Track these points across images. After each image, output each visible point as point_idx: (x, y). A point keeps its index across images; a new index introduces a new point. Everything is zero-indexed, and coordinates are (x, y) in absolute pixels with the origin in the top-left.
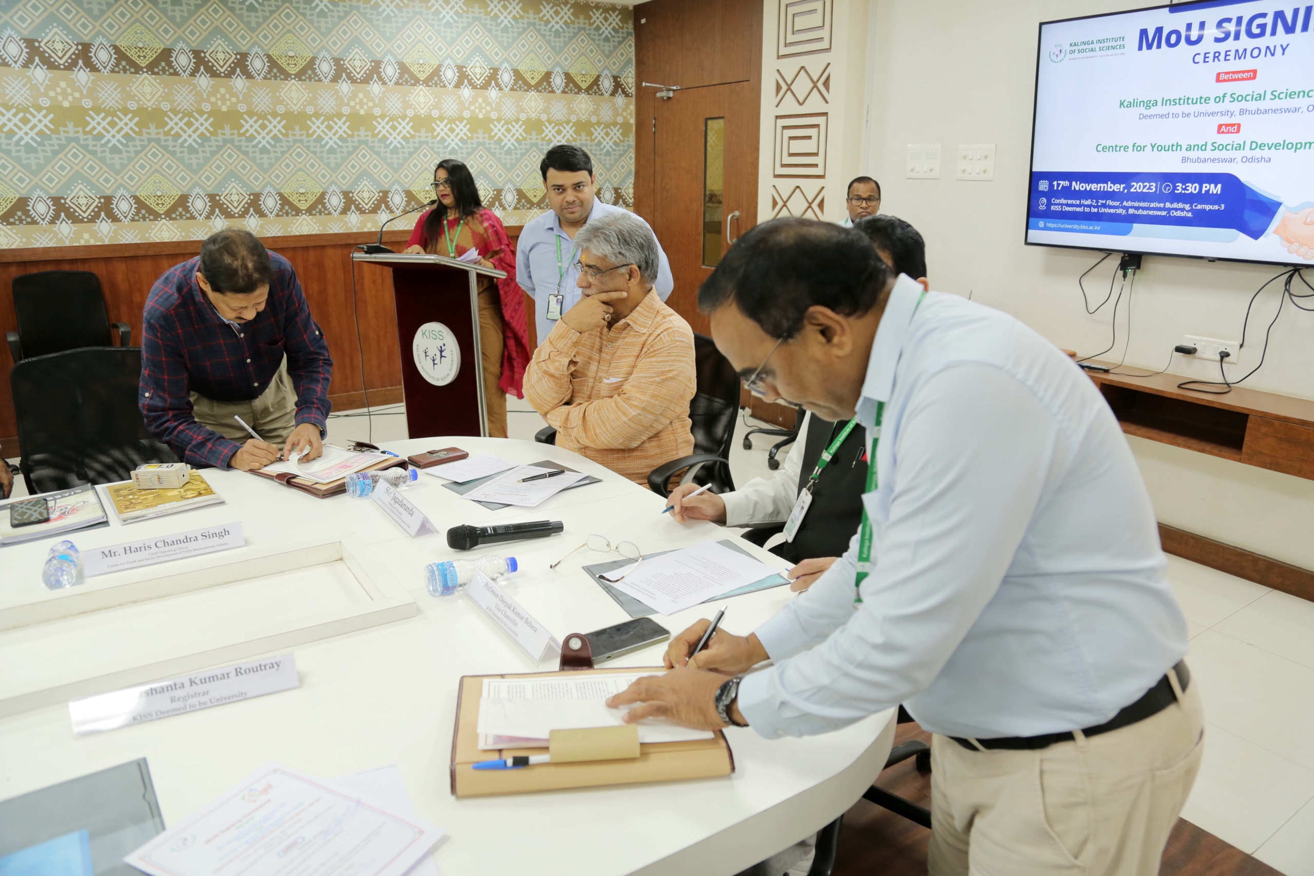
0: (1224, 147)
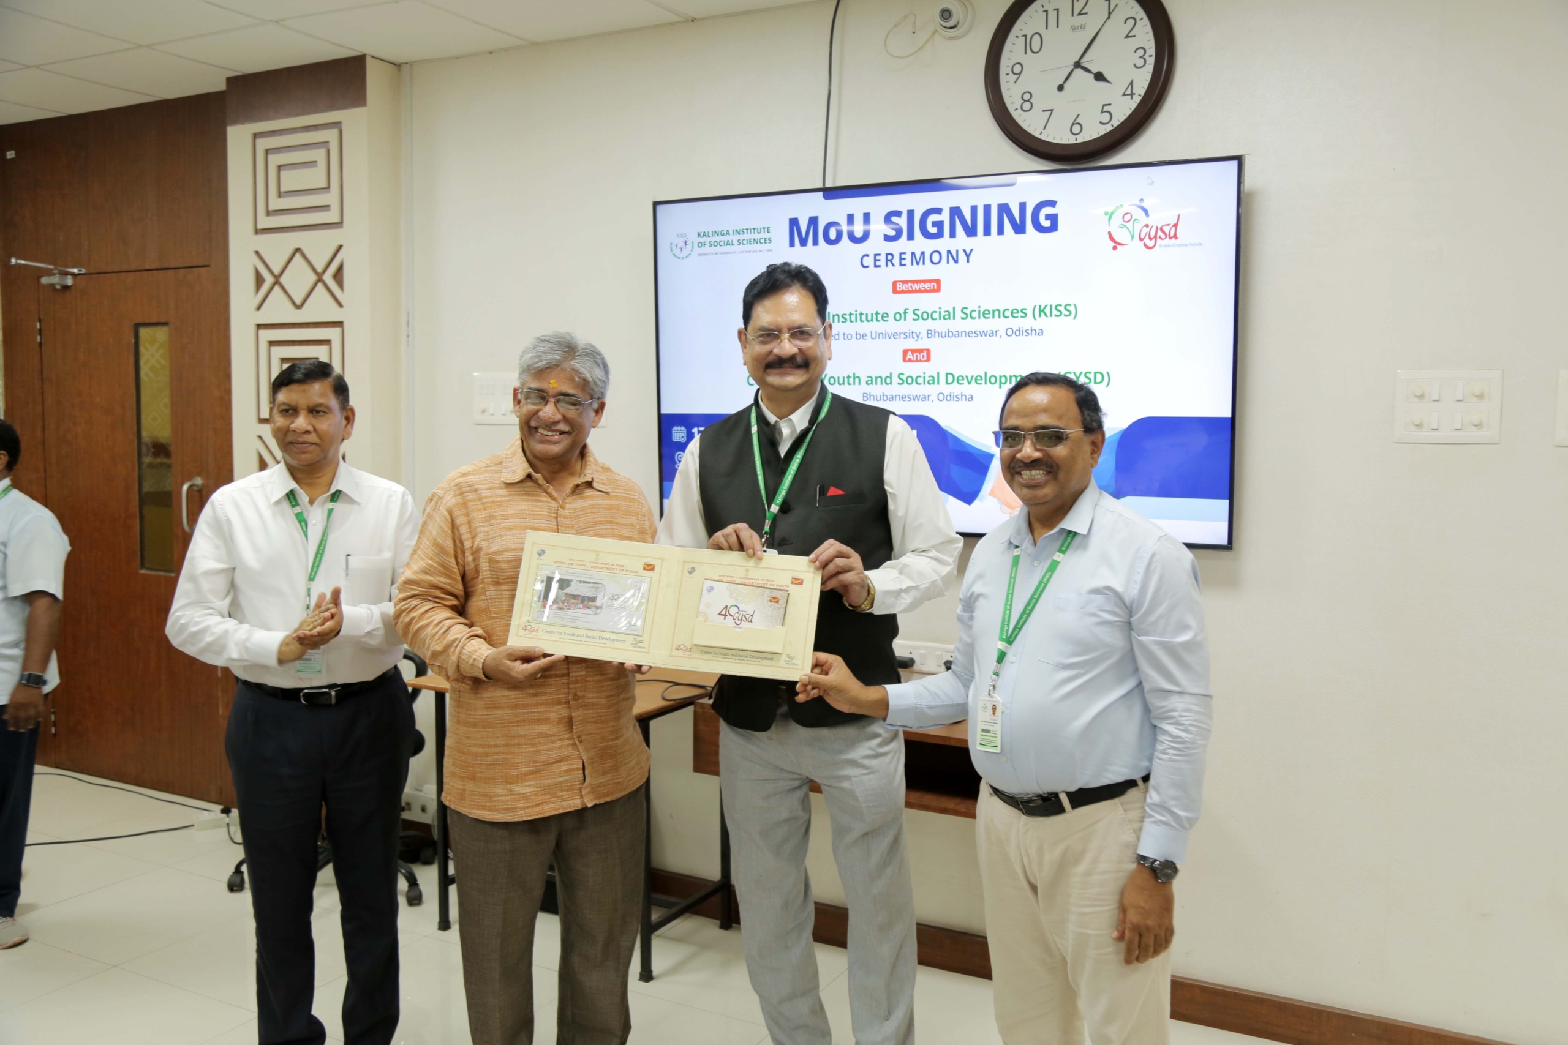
0: (913, 380)
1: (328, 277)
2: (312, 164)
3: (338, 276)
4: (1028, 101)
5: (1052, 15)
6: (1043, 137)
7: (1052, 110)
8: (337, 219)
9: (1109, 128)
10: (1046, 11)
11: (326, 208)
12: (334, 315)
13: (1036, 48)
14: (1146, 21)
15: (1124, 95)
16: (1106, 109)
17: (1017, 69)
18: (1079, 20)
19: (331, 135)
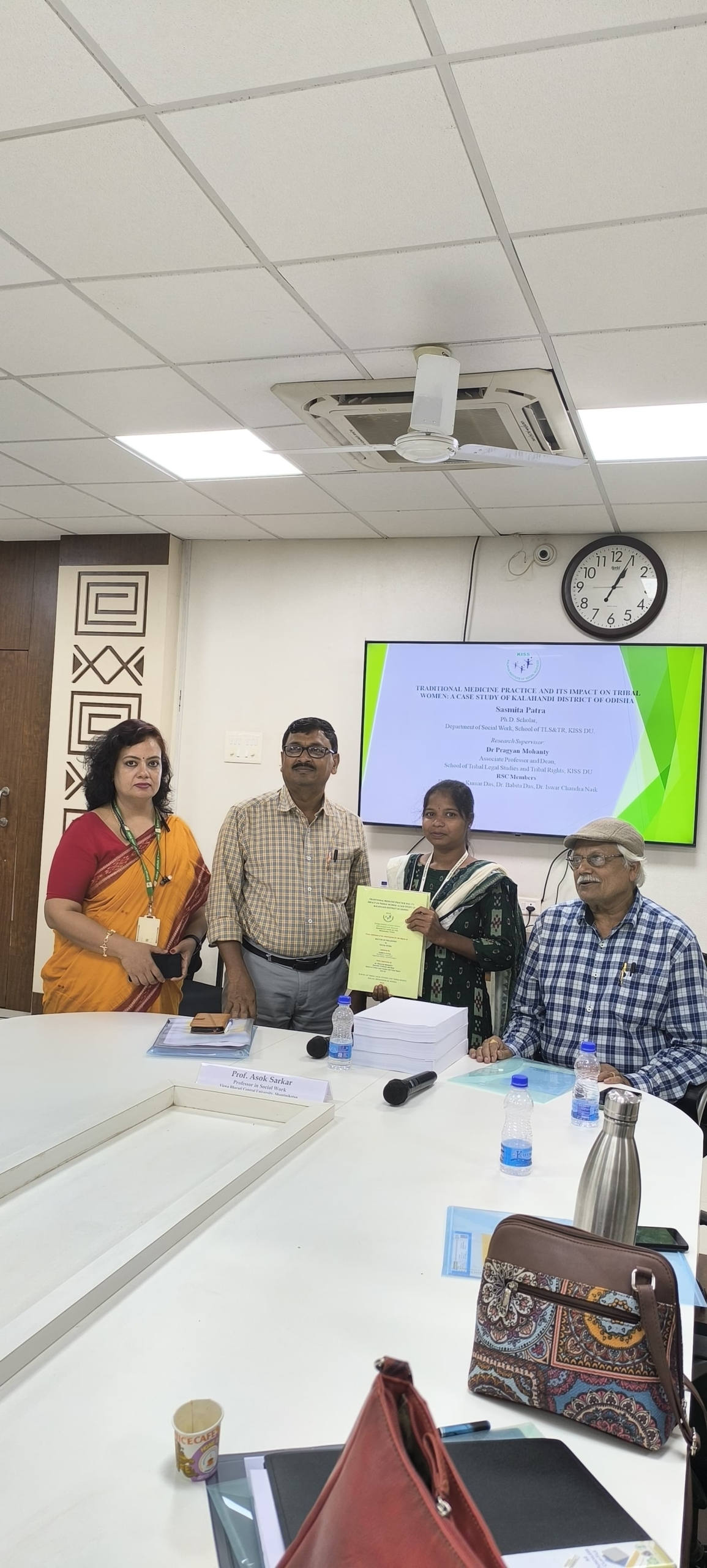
1: (131, 666)
2: (126, 595)
3: (140, 666)
4: (585, 603)
5: (602, 559)
6: (592, 623)
7: (598, 610)
8: (141, 631)
9: (629, 623)
10: (599, 557)
11: (134, 623)
12: (134, 688)
13: (592, 574)
14: (653, 569)
15: (638, 606)
16: (628, 612)
17: (580, 585)
18: (616, 564)
19: (141, 580)
